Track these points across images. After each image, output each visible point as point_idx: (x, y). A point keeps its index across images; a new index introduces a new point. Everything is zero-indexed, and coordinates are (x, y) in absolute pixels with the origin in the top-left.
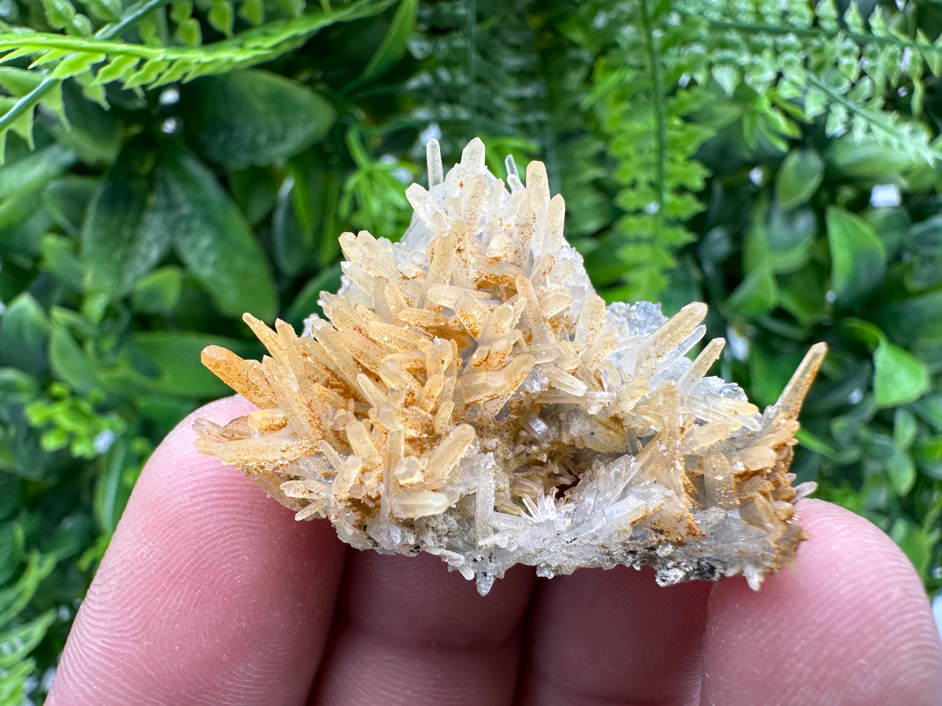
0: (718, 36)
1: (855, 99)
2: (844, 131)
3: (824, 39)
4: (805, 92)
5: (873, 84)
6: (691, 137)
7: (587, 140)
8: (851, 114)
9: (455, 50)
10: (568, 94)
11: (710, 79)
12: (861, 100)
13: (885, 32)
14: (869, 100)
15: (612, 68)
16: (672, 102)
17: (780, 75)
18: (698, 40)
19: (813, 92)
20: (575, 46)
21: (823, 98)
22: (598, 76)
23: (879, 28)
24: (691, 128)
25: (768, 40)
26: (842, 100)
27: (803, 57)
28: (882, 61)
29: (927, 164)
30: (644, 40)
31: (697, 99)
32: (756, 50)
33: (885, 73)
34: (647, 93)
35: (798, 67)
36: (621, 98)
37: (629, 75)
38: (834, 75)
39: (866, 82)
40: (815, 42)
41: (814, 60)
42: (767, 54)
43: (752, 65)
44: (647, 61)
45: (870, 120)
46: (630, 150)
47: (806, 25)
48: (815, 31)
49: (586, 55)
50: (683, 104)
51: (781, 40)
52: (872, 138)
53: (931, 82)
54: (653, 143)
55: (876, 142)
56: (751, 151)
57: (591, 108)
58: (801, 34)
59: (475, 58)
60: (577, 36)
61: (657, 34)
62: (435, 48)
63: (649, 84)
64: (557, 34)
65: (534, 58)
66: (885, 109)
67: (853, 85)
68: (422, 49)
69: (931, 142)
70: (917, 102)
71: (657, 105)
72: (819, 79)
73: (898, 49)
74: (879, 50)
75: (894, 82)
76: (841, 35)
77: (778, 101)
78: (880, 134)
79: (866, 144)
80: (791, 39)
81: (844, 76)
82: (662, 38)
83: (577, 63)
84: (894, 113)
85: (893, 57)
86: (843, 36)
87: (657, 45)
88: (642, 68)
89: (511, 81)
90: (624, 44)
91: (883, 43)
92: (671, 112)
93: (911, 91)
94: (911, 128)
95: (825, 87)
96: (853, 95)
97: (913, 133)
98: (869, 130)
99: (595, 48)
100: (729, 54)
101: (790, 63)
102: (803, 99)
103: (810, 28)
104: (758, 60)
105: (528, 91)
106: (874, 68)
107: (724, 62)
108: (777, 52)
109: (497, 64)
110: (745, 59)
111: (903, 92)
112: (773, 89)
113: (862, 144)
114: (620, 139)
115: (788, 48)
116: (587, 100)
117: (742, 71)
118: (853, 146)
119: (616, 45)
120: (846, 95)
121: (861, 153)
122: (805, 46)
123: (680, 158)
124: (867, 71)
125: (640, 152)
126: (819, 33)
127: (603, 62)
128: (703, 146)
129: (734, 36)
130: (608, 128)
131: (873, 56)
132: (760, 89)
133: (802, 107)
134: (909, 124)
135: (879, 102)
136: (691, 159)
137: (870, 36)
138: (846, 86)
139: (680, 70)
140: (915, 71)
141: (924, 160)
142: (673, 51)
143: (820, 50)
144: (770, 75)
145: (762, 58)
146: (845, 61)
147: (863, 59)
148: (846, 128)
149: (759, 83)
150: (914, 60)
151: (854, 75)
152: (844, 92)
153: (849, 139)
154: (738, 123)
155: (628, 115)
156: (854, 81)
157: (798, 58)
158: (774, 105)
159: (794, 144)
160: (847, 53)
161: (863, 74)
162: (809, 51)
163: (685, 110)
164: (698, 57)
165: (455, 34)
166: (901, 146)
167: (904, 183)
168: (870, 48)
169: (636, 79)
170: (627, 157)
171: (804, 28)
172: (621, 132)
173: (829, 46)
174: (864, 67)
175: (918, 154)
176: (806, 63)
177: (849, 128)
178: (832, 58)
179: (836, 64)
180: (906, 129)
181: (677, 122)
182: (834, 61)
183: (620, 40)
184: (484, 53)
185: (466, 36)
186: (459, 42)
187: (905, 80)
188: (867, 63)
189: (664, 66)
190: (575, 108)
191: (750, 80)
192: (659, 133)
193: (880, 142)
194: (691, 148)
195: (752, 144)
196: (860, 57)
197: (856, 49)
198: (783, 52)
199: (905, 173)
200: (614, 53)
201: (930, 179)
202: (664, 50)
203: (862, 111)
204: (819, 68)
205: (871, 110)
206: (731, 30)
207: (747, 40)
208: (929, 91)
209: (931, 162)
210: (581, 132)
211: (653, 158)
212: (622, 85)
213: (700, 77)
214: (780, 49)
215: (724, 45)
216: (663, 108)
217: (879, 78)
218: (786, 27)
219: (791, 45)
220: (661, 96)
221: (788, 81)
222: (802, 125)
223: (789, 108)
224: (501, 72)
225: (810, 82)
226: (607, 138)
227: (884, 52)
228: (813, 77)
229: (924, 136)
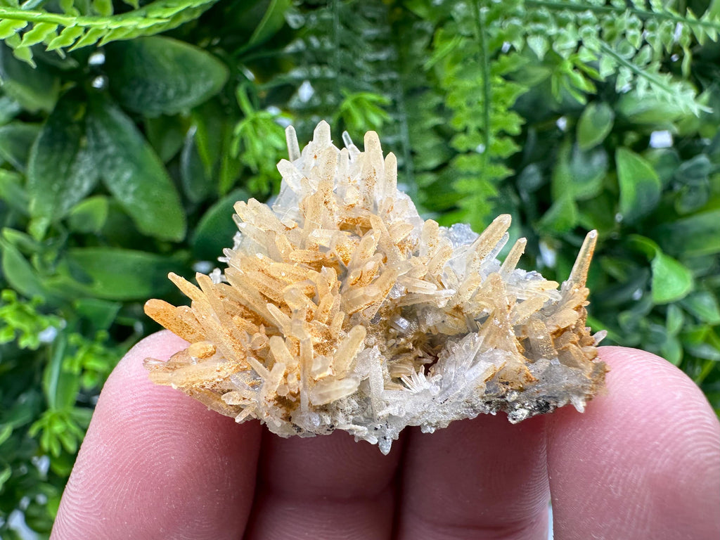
0: (531, 12)
1: (638, 63)
2: (630, 88)
3: (614, 14)
4: (600, 57)
5: (653, 51)
6: (509, 93)
7: (429, 94)
8: (635, 75)
9: (322, 22)
10: (414, 57)
11: (526, 45)
12: (643, 64)
13: (662, 10)
14: (649, 63)
15: (448, 37)
16: (495, 64)
17: (580, 44)
18: (515, 15)
19: (606, 57)
20: (419, 19)
21: (614, 63)
22: (437, 43)
23: (658, 6)
24: (510, 85)
25: (571, 16)
26: (629, 63)
27: (599, 28)
28: (660, 32)
29: (694, 115)
30: (473, 14)
31: (514, 62)
32: (562, 23)
33: (662, 43)
34: (475, 58)
35: (594, 37)
36: (455, 61)
37: (462, 43)
38: (623, 44)
39: (647, 50)
40: (608, 18)
41: (607, 32)
42: (570, 27)
43: (559, 35)
44: (475, 30)
45: (650, 80)
46: (462, 102)
47: (601, 4)
48: (608, 8)
49: (428, 26)
50: (503, 66)
51: (581, 16)
52: (651, 93)
53: (697, 50)
54: (480, 97)
55: (654, 98)
56: (558, 104)
57: (432, 69)
58: (596, 11)
59: (339, 28)
60: (421, 11)
61: (484, 10)
62: (307, 19)
63: (477, 49)
64: (405, 9)
65: (387, 29)
66: (661, 71)
67: (637, 52)
68: (297, 21)
69: (697, 97)
70: (686, 66)
71: (483, 67)
72: (611, 47)
73: (672, 23)
74: (657, 24)
75: (669, 50)
76: (628, 12)
77: (579, 65)
78: (657, 91)
79: (646, 98)
80: (589, 14)
81: (631, 44)
82: (486, 13)
83: (422, 33)
84: (669, 74)
85: (668, 30)
86: (630, 13)
87: (483, 18)
88: (472, 36)
89: (369, 47)
90: (458, 18)
91: (661, 18)
92: (494, 73)
93: (681, 58)
94: (682, 86)
95: (615, 53)
96: (636, 60)
97: (683, 90)
98: (649, 88)
99: (435, 21)
100: (540, 26)
101: (588, 34)
102: (598, 63)
103: (604, 6)
104: (563, 31)
105: (383, 56)
106: (653, 39)
107: (536, 33)
108: (578, 25)
109: (358, 34)
110: (553, 30)
111: (675, 58)
112: (574, 55)
113: (643, 99)
114: (454, 93)
115: (587, 22)
116: (428, 63)
117: (551, 40)
118: (637, 101)
119: (451, 19)
120: (631, 60)
121: (643, 106)
122: (600, 21)
123: (502, 109)
124: (648, 41)
125: (470, 104)
126: (611, 10)
127: (441, 31)
128: (520, 100)
129: (544, 12)
130: (445, 85)
131: (653, 29)
132: (565, 55)
133: (598, 69)
134: (680, 83)
135: (657, 65)
136: (510, 110)
137: (650, 13)
138: (632, 52)
139: (501, 39)
140: (685, 41)
141: (691, 110)
142: (496, 24)
143: (612, 24)
144: (572, 43)
145: (567, 30)
146: (631, 32)
147: (645, 31)
148: (631, 86)
149: (563, 50)
150: (684, 32)
151: (638, 44)
152: (630, 57)
153: (633, 95)
154: (547, 82)
155: (460, 75)
156: (638, 49)
157: (594, 30)
158: (575, 68)
159: (591, 98)
160: (632, 26)
161: (644, 43)
162: (603, 25)
163: (504, 72)
164: (516, 28)
165: (323, 9)
166: (674, 100)
167: (676, 130)
168: (650, 22)
169: (467, 45)
170: (460, 108)
171: (599, 6)
172: (455, 88)
173: (619, 20)
174: (646, 38)
175: (687, 107)
176: (600, 34)
177: (634, 86)
178: (621, 31)
179: (624, 35)
180: (677, 86)
181: (499, 80)
182: (623, 33)
183: (454, 14)
184: (347, 25)
185: (332, 11)
186: (326, 16)
187: (678, 49)
188: (648, 34)
189: (489, 35)
190: (419, 69)
191: (556, 47)
192: (485, 88)
193: (658, 97)
194: (511, 101)
195: (559, 99)
196: (642, 30)
197: (640, 23)
198: (582, 25)
199: (677, 122)
200: (449, 24)
201: (695, 126)
202: (489, 22)
203: (644, 72)
204: (610, 38)
205: (651, 72)
206: (542, 7)
207: (554, 15)
208: (695, 57)
209: (697, 113)
210: (424, 89)
211: (480, 108)
212: (456, 51)
213: (518, 45)
214: (580, 23)
215: (536, 19)
216: (488, 70)
217: (657, 46)
218: (586, 5)
219: (589, 19)
220: (486, 59)
221: (587, 48)
222: (597, 83)
223: (587, 69)
224: (360, 40)
225: (603, 50)
226: (443, 93)
227: (661, 26)
228: (606, 45)
229: (692, 93)
